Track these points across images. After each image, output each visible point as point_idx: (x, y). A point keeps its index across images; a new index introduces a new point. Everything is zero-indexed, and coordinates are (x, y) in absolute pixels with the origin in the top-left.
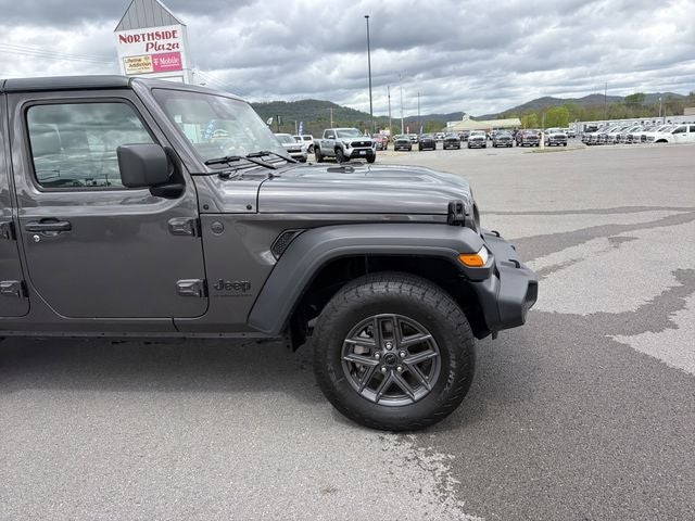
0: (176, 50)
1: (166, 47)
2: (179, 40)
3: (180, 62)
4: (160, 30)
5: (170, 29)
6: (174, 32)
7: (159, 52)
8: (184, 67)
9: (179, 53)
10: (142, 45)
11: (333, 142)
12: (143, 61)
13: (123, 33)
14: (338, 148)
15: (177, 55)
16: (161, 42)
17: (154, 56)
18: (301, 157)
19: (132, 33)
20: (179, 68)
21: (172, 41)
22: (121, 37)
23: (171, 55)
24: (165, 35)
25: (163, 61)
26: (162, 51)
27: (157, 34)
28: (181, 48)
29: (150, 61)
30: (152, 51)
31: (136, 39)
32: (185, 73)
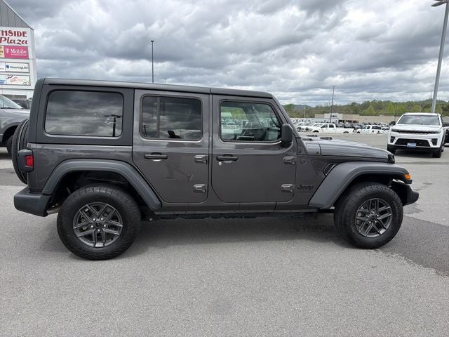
0: (25, 45)
1: (16, 42)
2: (28, 38)
3: (27, 53)
4: (13, 29)
5: (21, 30)
7: (10, 44)
8: (30, 56)
9: (27, 47)
15: (26, 49)
16: (13, 38)
17: (6, 47)
20: (26, 57)
21: (22, 38)
23: (20, 48)
24: (17, 34)
25: (13, 51)
26: (13, 44)
27: (10, 32)
28: (29, 45)
29: (3, 50)
30: (5, 43)
32: (31, 61)
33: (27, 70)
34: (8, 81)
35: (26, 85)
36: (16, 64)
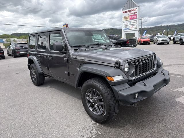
0: (136, 13)
2: (137, 11)
3: (137, 17)
4: (133, 9)
5: (135, 8)
6: (136, 9)
7: (132, 15)
8: (137, 18)
10: (128, 13)
11: (179, 37)
12: (128, 17)
13: (123, 11)
14: (181, 39)
15: (136, 15)
16: (132, 12)
17: (130, 16)
18: (167, 42)
19: (126, 11)
21: (135, 11)
22: (123, 12)
23: (134, 15)
24: (134, 10)
25: (132, 17)
26: (132, 14)
29: (129, 17)
30: (130, 15)
31: (126, 12)
32: (137, 19)
33: (136, 23)
34: (130, 28)
35: (135, 29)
36: (133, 21)
